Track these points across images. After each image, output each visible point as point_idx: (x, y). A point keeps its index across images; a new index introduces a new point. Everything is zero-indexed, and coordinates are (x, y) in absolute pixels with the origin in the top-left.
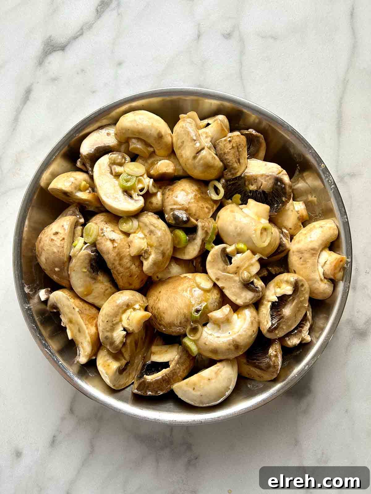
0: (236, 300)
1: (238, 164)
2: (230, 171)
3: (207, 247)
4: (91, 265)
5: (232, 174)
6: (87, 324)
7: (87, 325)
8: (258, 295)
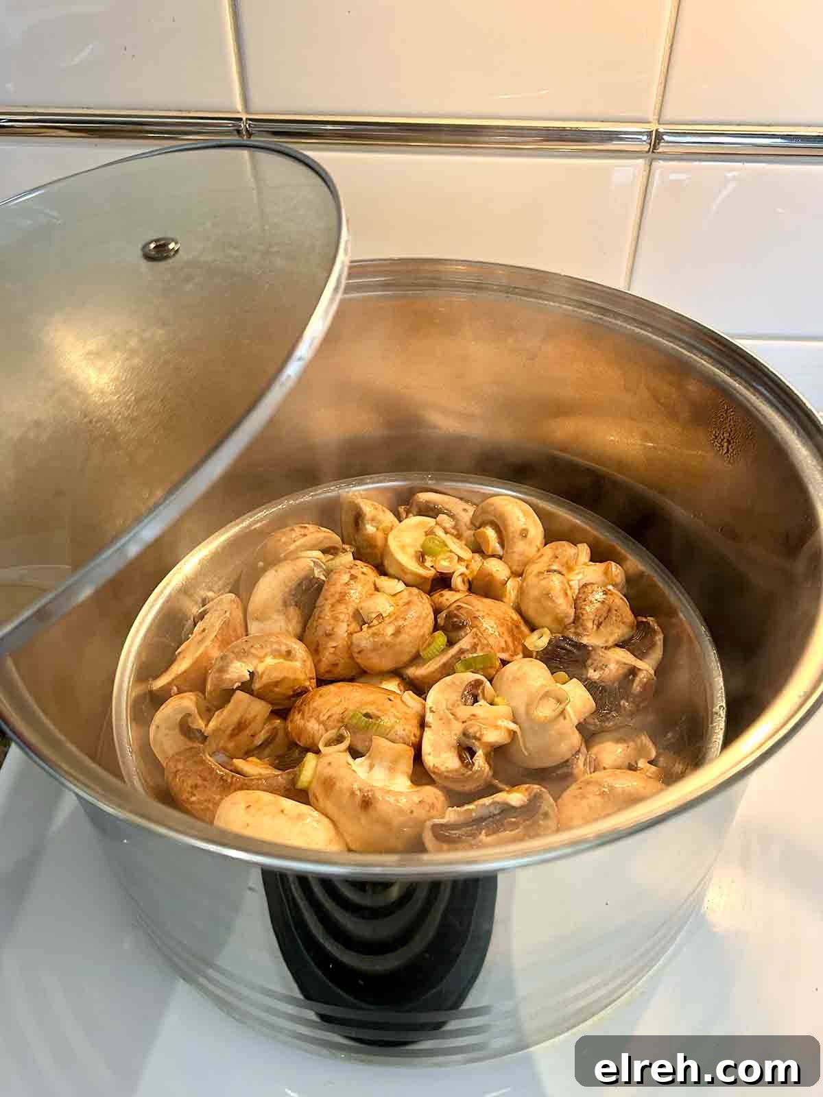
0: (429, 754)
1: (595, 627)
2: (576, 628)
3: (458, 666)
4: (300, 585)
5: (577, 634)
6: (218, 639)
7: (216, 639)
8: (464, 772)
